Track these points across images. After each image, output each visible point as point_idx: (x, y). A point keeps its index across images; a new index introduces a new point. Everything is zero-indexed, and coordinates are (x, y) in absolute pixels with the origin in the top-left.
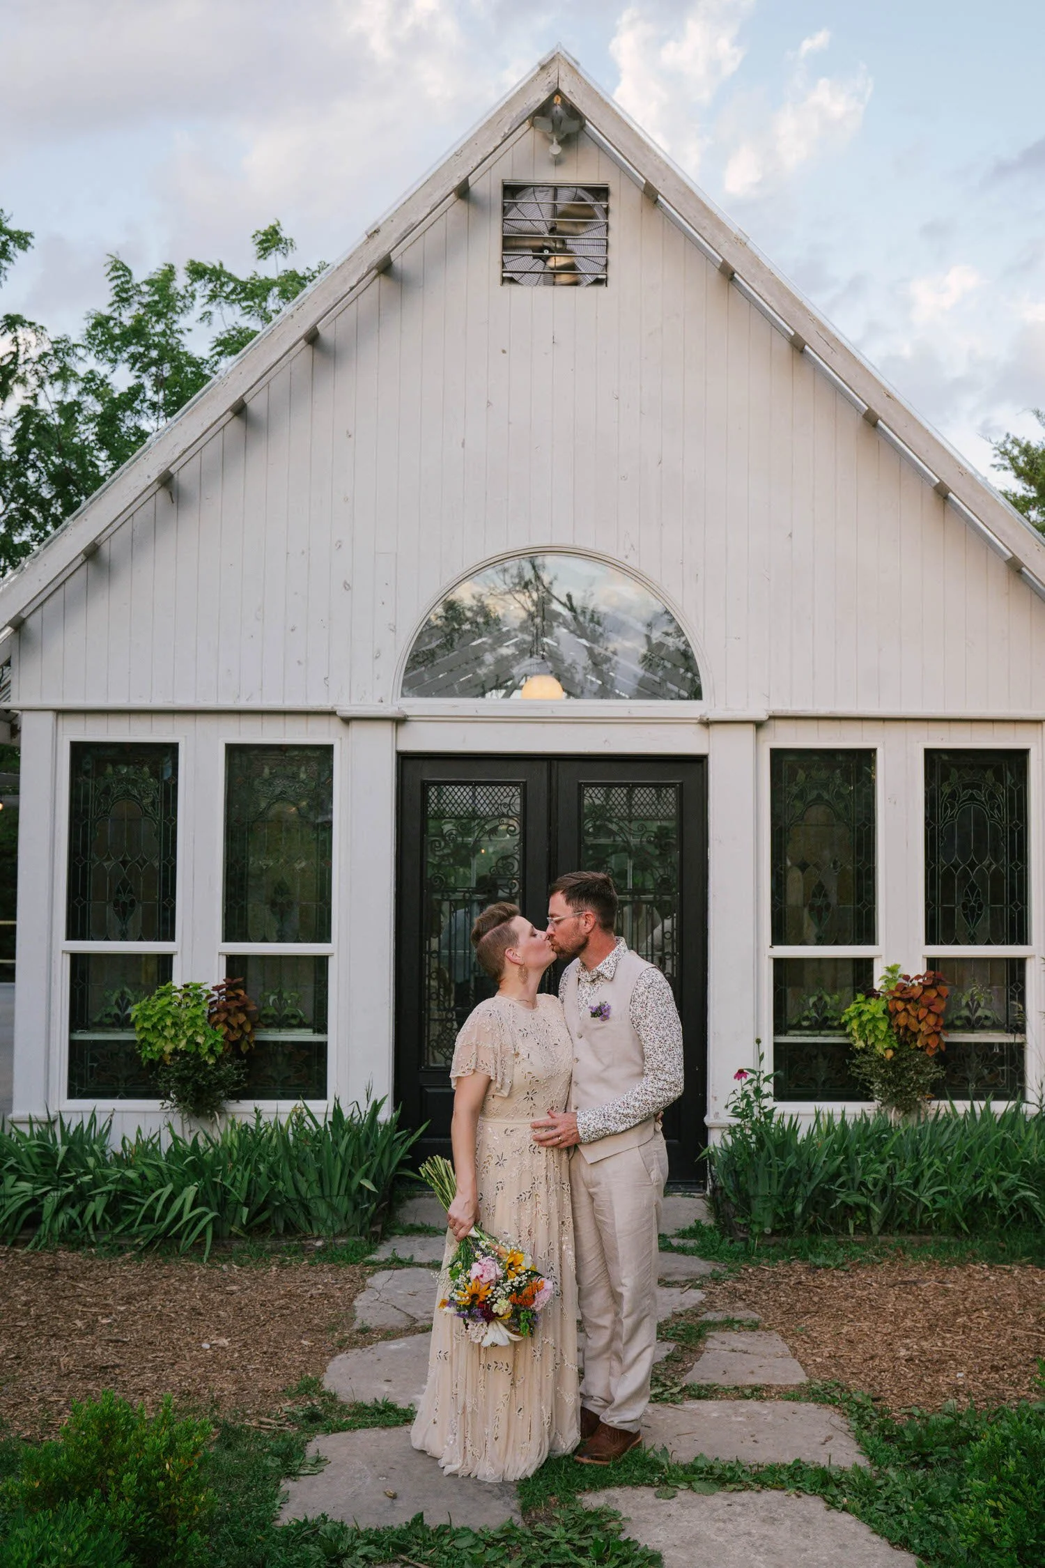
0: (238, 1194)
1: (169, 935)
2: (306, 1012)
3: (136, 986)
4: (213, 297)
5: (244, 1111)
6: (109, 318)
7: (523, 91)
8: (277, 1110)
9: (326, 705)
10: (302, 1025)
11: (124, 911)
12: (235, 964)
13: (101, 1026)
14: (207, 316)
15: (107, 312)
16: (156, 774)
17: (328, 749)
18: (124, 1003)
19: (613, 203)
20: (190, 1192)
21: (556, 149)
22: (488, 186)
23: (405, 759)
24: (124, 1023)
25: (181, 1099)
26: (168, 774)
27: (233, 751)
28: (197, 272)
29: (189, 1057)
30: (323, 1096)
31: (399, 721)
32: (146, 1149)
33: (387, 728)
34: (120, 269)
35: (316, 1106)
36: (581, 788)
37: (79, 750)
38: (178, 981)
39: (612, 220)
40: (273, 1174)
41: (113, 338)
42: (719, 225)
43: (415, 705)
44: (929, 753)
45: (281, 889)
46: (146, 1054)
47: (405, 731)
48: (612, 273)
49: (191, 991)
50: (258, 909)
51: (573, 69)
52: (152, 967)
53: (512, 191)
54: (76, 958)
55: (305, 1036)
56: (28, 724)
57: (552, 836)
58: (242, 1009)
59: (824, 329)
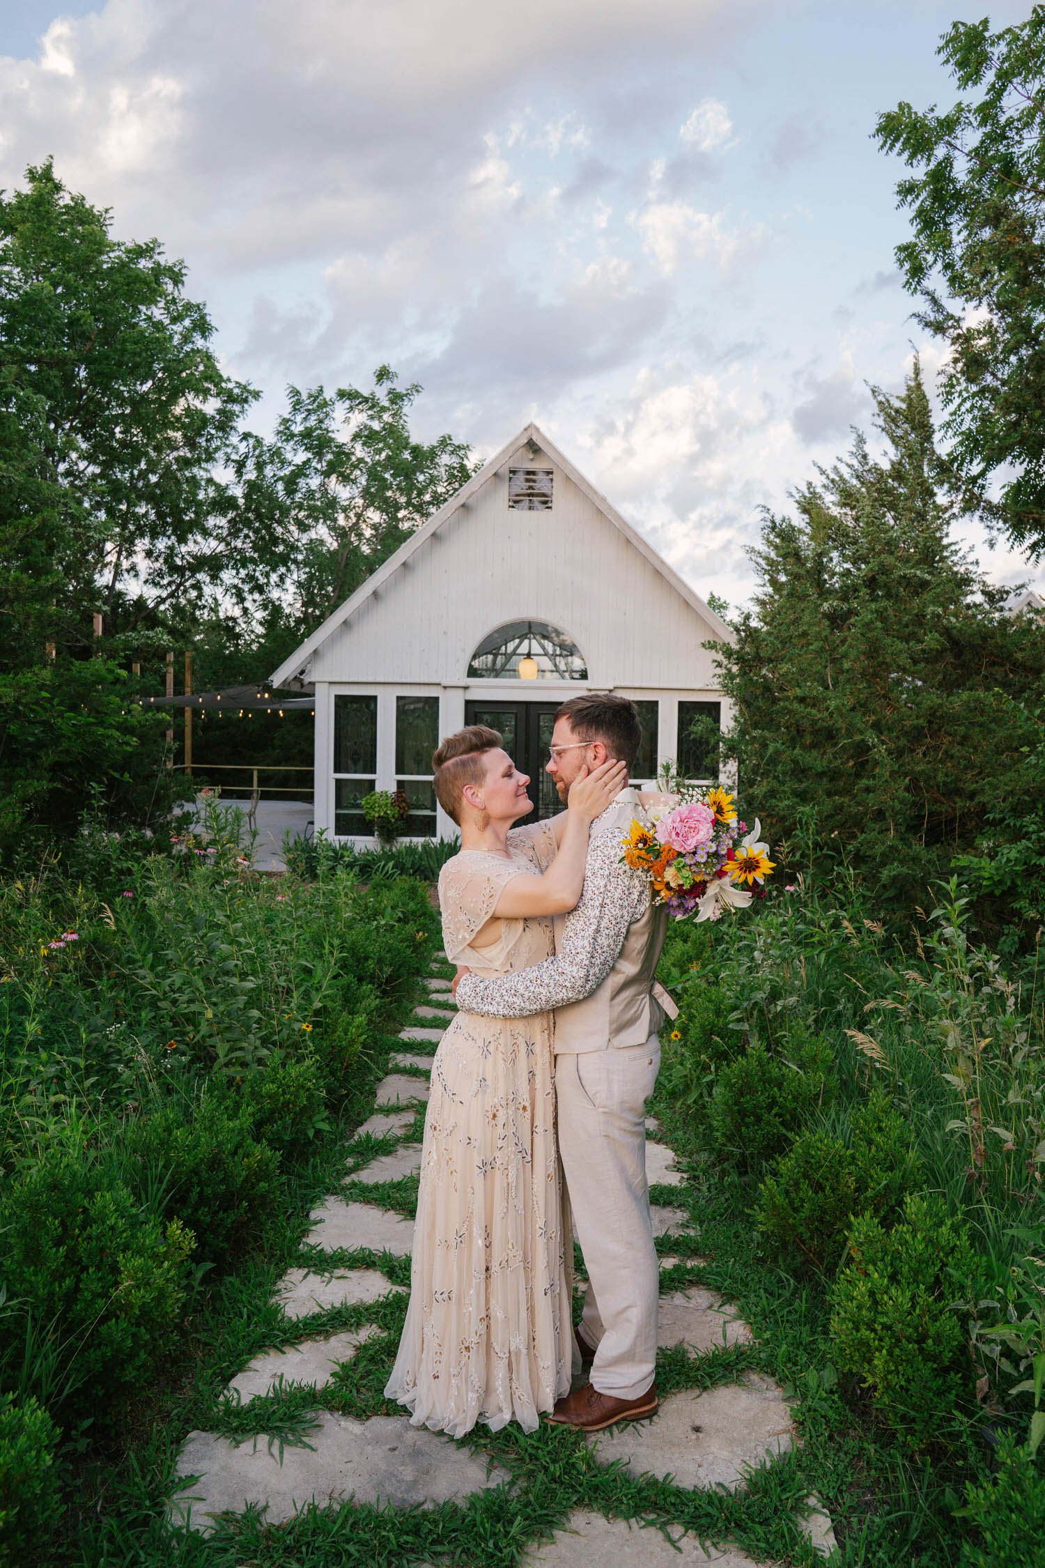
0: (408, 865)
1: (373, 771)
2: (428, 803)
3: (361, 792)
4: (351, 409)
5: (405, 840)
6: (288, 420)
7: (517, 439)
8: (418, 841)
9: (437, 681)
10: (426, 808)
11: (355, 762)
12: (400, 784)
13: (346, 808)
14: (347, 420)
15: (288, 416)
16: (368, 707)
17: (437, 699)
18: (356, 799)
19: (554, 477)
20: (391, 864)
21: (531, 456)
22: (505, 471)
23: (468, 703)
24: (358, 806)
25: (380, 835)
26: (372, 706)
27: (399, 698)
28: (342, 394)
29: (384, 820)
30: (434, 835)
31: (466, 688)
32: (368, 853)
33: (461, 691)
34: (296, 392)
35: (434, 840)
36: (539, 715)
37: (338, 697)
38: (378, 788)
39: (554, 484)
40: (421, 859)
41: (292, 436)
42: (596, 493)
43: (473, 681)
44: (681, 704)
45: (418, 754)
46: (368, 817)
47: (468, 692)
48: (553, 505)
49: (384, 794)
50: (409, 762)
51: (537, 429)
52: (367, 785)
53: (513, 472)
54: (338, 781)
55: (427, 813)
56: (318, 688)
57: (527, 734)
58: (404, 801)
59: (636, 534)
